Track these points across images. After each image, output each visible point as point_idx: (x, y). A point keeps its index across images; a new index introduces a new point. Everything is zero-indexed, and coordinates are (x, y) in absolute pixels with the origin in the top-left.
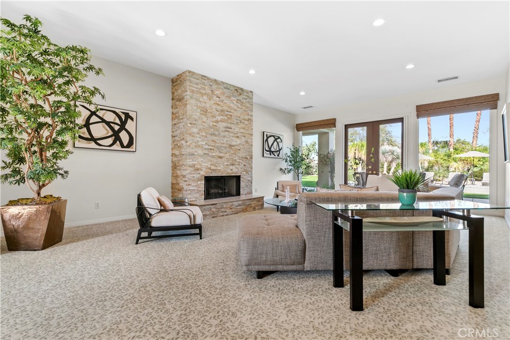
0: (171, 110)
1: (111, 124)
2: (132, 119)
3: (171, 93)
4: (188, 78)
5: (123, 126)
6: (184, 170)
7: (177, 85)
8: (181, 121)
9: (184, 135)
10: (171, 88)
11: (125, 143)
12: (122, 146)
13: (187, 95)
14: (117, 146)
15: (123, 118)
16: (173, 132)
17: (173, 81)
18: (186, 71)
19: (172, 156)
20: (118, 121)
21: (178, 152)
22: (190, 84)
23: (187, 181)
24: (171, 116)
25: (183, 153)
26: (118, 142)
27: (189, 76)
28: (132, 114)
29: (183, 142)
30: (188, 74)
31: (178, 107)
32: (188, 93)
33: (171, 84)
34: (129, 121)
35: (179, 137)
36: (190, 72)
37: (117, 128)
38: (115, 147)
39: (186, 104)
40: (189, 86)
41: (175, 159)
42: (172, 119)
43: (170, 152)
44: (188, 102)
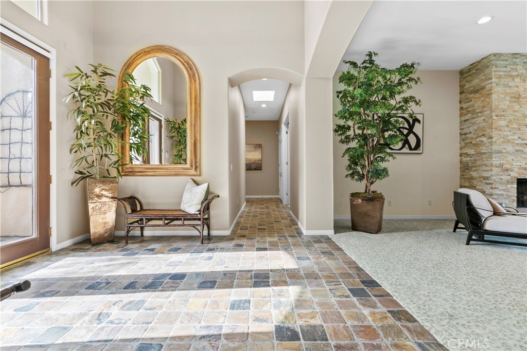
0: (458, 106)
1: (401, 129)
2: (419, 122)
3: (459, 87)
4: (493, 62)
5: (411, 130)
6: (485, 171)
7: (470, 75)
8: (480, 115)
9: (485, 131)
10: (459, 81)
11: (413, 145)
12: (411, 149)
13: (491, 83)
14: (406, 150)
15: (411, 122)
16: (461, 129)
17: (462, 73)
18: (490, 55)
19: (461, 156)
20: (406, 126)
21: (473, 150)
22: (495, 69)
23: (492, 184)
24: (458, 113)
25: (483, 151)
26: (407, 145)
27: (494, 60)
28: (419, 117)
29: (484, 139)
30: (493, 58)
31: (473, 100)
32: (494, 80)
33: (459, 76)
34: (417, 124)
35: (474, 134)
36: (495, 55)
37: (405, 132)
38: (404, 150)
39: (490, 94)
40: (495, 71)
41: (465, 159)
42: (461, 115)
43: (458, 152)
44: (493, 91)
